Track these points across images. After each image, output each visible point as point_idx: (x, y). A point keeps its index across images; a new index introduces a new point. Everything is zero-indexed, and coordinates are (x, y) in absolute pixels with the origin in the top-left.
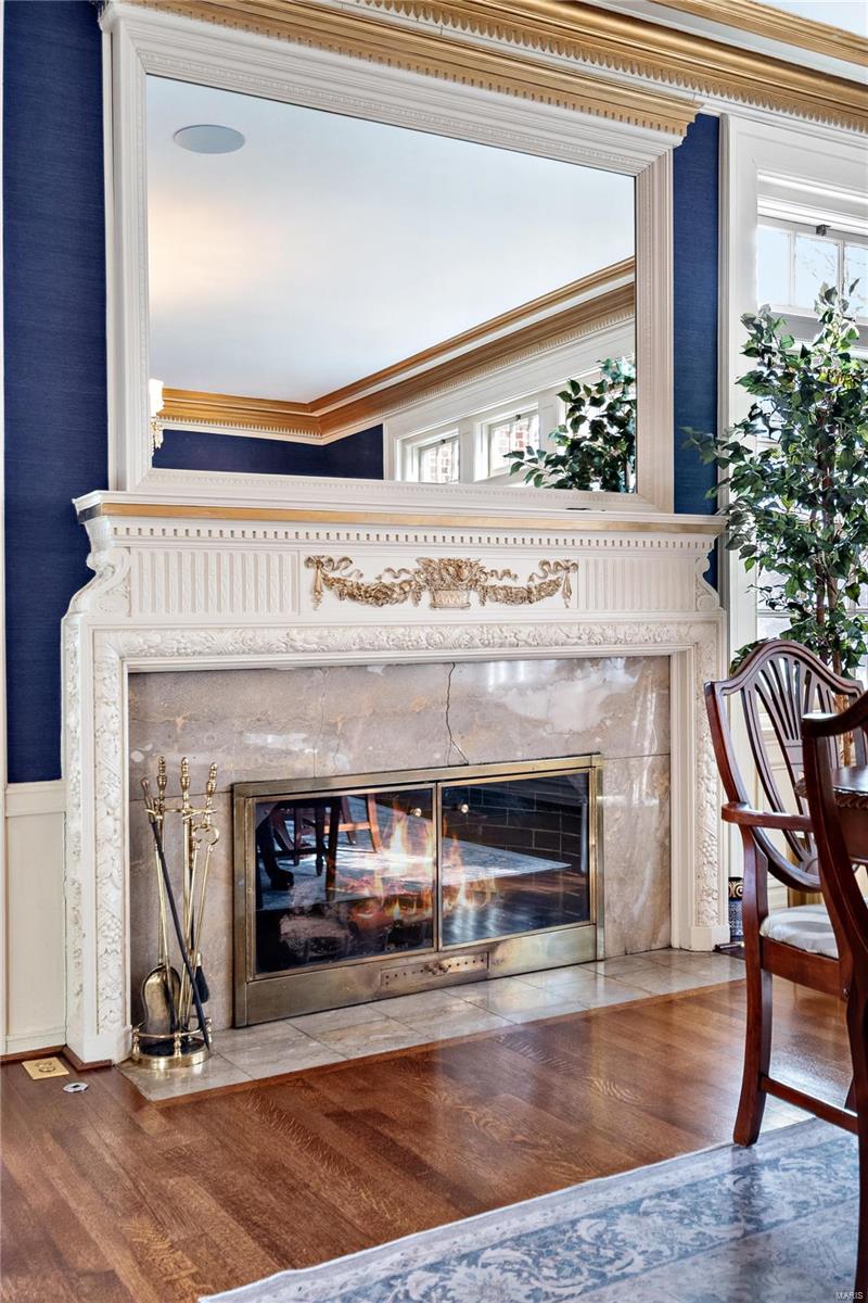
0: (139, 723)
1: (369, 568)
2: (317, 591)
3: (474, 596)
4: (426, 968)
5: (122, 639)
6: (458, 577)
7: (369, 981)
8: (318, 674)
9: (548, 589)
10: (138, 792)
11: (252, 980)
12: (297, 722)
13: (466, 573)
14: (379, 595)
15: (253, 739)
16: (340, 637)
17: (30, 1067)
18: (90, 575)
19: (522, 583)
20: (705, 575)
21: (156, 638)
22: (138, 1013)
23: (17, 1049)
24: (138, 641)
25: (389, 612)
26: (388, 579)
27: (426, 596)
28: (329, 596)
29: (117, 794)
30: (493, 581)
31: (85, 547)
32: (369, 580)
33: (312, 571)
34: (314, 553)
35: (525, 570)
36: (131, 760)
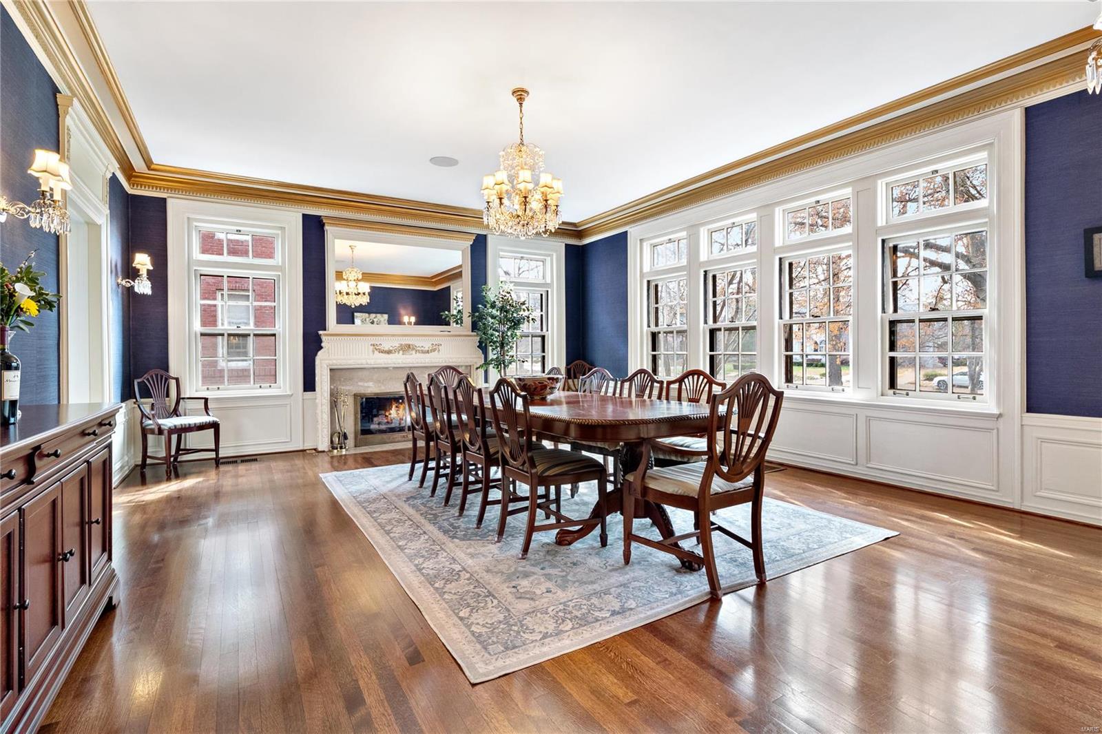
0: (332, 380)
1: (386, 347)
2: (373, 351)
3: (414, 352)
4: (404, 437)
5: (327, 362)
6: (410, 347)
7: (389, 438)
8: (376, 370)
9: (434, 350)
10: (332, 395)
11: (360, 437)
12: (371, 380)
13: (411, 347)
14: (389, 352)
15: (360, 384)
16: (379, 361)
17: (308, 451)
18: (322, 348)
19: (427, 349)
20: (478, 347)
21: (334, 361)
22: (332, 442)
23: (306, 448)
24: (331, 362)
25: (391, 356)
26: (391, 349)
27: (401, 352)
28: (376, 352)
29: (327, 395)
30: (419, 348)
31: (321, 342)
32: (386, 349)
33: (372, 347)
34: (373, 343)
35: (427, 346)
36: (331, 388)
